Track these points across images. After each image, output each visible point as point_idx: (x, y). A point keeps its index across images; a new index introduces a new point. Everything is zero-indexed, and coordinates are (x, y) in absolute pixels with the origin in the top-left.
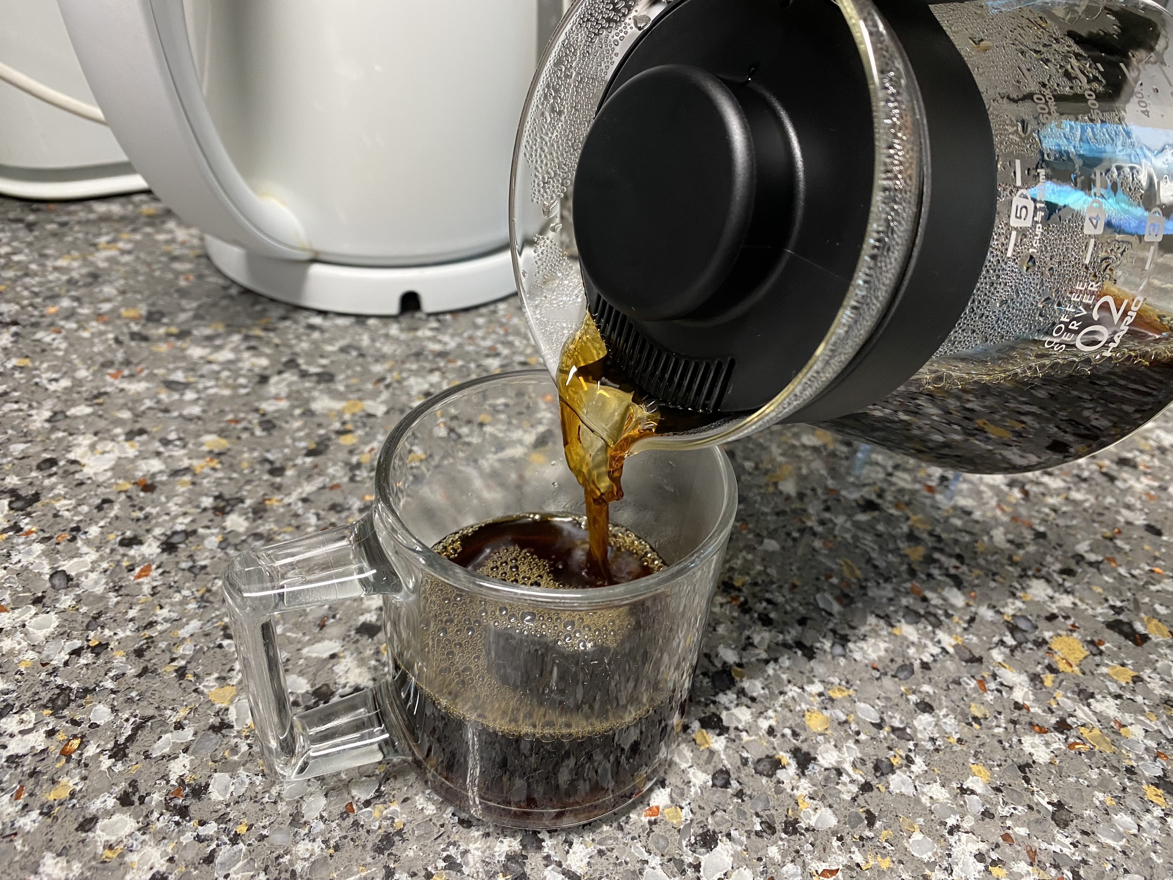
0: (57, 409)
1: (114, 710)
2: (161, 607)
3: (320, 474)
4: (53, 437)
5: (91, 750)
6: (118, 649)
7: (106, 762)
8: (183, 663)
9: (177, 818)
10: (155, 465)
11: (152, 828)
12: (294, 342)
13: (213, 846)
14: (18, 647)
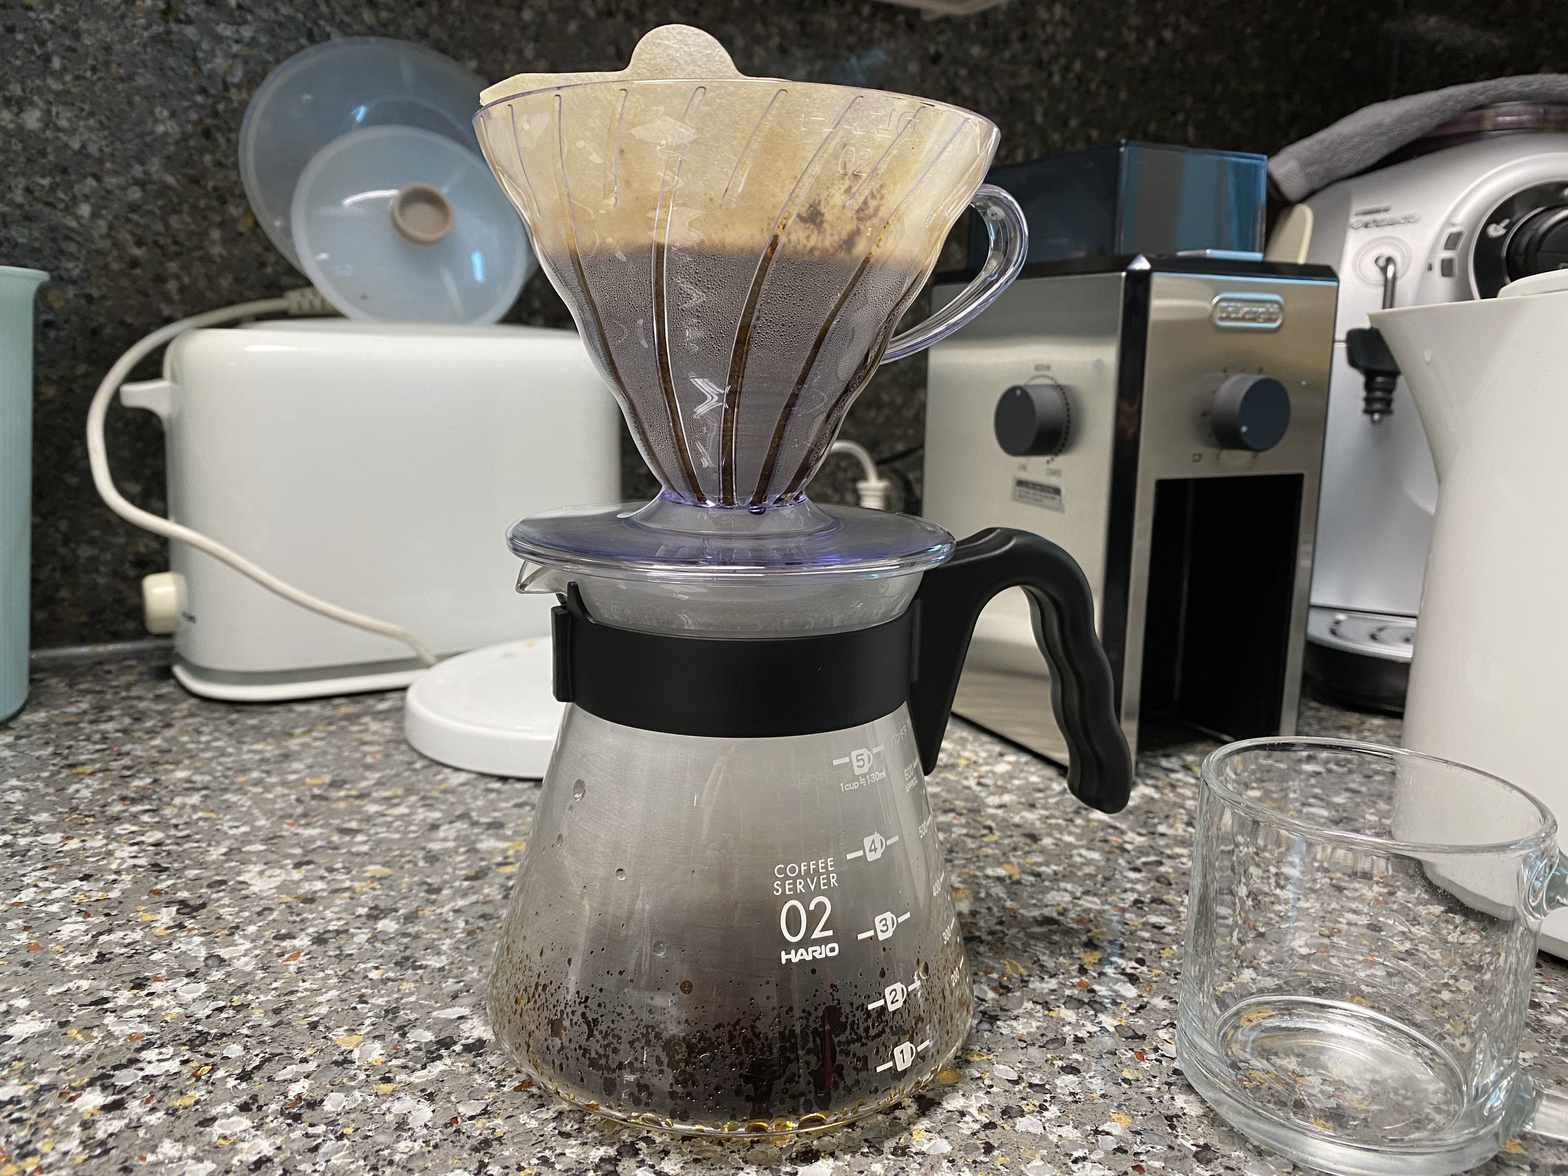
0: (234, 846)
1: (245, 1047)
2: (304, 981)
3: (474, 893)
4: (226, 865)
5: (220, 1074)
6: (258, 1008)
7: (232, 1082)
8: (316, 1019)
9: (289, 1121)
10: (319, 885)
11: (265, 1127)
12: (469, 801)
13: (320, 1140)
14: (166, 1005)
